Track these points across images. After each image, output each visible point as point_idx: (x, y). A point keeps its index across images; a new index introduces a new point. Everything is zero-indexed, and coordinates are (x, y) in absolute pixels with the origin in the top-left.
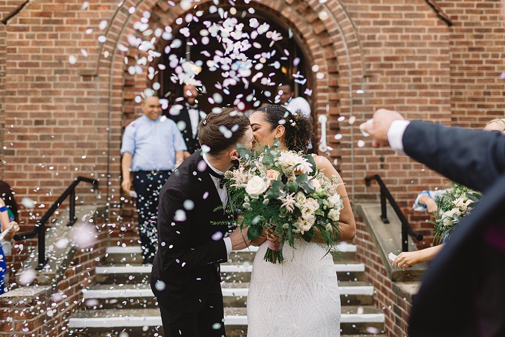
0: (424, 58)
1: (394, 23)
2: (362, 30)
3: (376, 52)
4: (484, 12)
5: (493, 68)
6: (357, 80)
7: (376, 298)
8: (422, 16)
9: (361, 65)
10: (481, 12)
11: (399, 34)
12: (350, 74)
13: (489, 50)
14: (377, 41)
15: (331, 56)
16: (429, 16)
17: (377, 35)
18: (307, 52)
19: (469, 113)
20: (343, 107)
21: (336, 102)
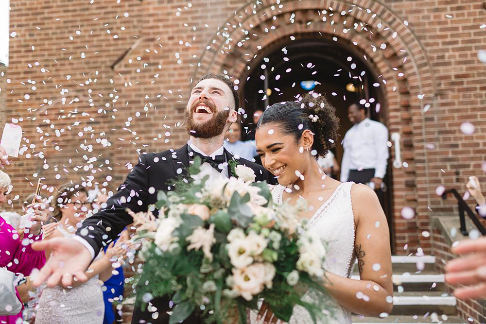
1: (463, 42)
2: (431, 51)
3: (447, 71)
6: (429, 99)
7: (459, 308)
9: (432, 84)
11: (469, 53)
12: (421, 93)
14: (446, 60)
17: (447, 55)
20: (416, 124)
21: (408, 121)
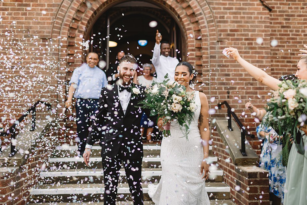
0: (254, 31)
1: (236, 9)
2: (216, 13)
3: (225, 26)
4: (290, 5)
5: (296, 39)
6: (213, 43)
7: (225, 178)
8: (253, 5)
9: (216, 34)
10: (289, 4)
11: (239, 16)
12: (209, 40)
13: (294, 27)
14: (225, 19)
15: (197, 29)
16: (257, 5)
17: (226, 16)
18: (182, 27)
19: (282, 66)
20: (204, 60)
21: (200, 57)
